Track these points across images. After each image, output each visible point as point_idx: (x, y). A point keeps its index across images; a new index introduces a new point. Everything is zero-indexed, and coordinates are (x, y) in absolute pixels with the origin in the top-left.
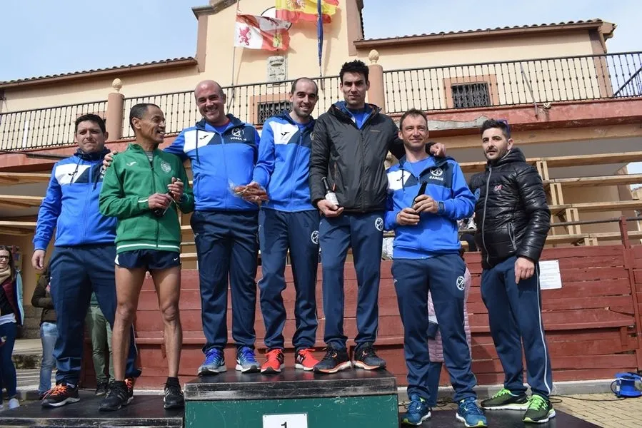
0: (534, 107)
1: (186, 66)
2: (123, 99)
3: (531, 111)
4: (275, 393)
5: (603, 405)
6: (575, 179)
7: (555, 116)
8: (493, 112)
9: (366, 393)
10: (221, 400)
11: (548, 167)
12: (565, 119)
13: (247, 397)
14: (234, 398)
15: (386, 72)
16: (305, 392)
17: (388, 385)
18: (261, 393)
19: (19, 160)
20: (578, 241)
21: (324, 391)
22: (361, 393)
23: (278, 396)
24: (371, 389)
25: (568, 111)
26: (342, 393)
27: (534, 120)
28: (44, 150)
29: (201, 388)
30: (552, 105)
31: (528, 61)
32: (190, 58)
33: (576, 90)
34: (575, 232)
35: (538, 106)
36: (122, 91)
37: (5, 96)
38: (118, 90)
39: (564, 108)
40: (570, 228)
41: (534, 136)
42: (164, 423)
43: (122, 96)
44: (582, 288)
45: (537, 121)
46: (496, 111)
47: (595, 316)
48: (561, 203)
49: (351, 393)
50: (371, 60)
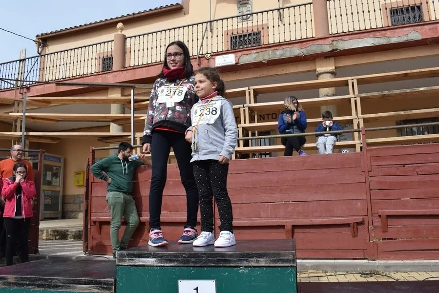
1: (176, 10)
2: (125, 38)
4: (188, 262)
8: (423, 27)
9: (267, 265)
10: (144, 266)
13: (166, 265)
14: (156, 264)
16: (214, 262)
17: (286, 258)
18: (177, 261)
19: (53, 88)
21: (229, 262)
22: (263, 264)
23: (191, 265)
24: (272, 261)
26: (246, 264)
29: (129, 255)
32: (177, 4)
36: (124, 33)
37: (47, 43)
38: (121, 32)
42: (100, 283)
43: (124, 36)
46: (426, 26)
49: (254, 264)
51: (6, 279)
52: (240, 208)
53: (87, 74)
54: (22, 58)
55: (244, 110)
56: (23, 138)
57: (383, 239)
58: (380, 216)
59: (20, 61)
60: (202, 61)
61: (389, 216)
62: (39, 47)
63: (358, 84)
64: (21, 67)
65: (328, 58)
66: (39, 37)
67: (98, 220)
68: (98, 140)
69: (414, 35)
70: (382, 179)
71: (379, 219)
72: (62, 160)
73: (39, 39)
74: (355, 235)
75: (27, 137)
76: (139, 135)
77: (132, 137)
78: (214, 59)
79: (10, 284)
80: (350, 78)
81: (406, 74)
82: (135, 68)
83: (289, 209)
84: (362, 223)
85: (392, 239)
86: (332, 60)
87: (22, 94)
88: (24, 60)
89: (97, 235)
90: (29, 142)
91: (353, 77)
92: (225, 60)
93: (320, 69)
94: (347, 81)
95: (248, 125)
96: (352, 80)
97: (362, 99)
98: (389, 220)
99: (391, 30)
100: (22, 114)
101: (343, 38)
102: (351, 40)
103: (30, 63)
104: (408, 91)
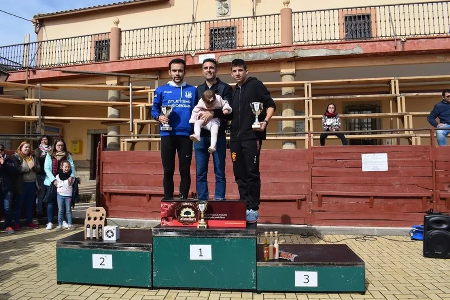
0: (394, 40)
1: (163, 2)
2: (120, 31)
3: (392, 43)
4: (196, 235)
6: (415, 94)
7: (409, 47)
8: (365, 43)
9: (241, 237)
10: (169, 236)
11: (399, 83)
12: (415, 49)
13: (183, 236)
15: (294, 13)
16: (211, 235)
17: (252, 233)
18: (189, 234)
20: (409, 138)
21: (220, 235)
24: (243, 235)
25: (418, 44)
26: (229, 236)
27: (393, 50)
28: (73, 66)
29: (160, 230)
30: (407, 39)
31: (394, 5)
33: (427, 27)
35: (397, 40)
36: (119, 26)
37: (44, 24)
38: (117, 25)
39: (416, 41)
41: (393, 60)
42: (143, 246)
43: (120, 29)
44: (401, 172)
45: (396, 51)
46: (367, 43)
47: (407, 189)
48: (404, 111)
49: (233, 236)
50: (284, 4)
53: (87, 61)
54: (26, 42)
56: (40, 121)
57: (319, 211)
58: (317, 195)
59: (25, 45)
60: (187, 58)
61: (323, 196)
62: (36, 27)
64: (25, 51)
65: (290, 63)
66: (36, 18)
67: (108, 191)
68: (102, 123)
69: (358, 49)
70: (320, 169)
71: (317, 197)
72: (60, 131)
73: (36, 20)
74: (299, 208)
75: (43, 120)
76: (136, 121)
77: (131, 122)
78: (198, 57)
81: (349, 82)
84: (305, 200)
85: (325, 211)
86: (293, 65)
87: (29, 76)
88: (28, 44)
89: (107, 203)
91: (309, 82)
93: (283, 71)
94: (304, 84)
96: (307, 83)
97: (313, 101)
98: (323, 198)
99: (341, 45)
100: (38, 100)
101: (303, 47)
102: (309, 50)
103: (34, 48)
104: (349, 97)
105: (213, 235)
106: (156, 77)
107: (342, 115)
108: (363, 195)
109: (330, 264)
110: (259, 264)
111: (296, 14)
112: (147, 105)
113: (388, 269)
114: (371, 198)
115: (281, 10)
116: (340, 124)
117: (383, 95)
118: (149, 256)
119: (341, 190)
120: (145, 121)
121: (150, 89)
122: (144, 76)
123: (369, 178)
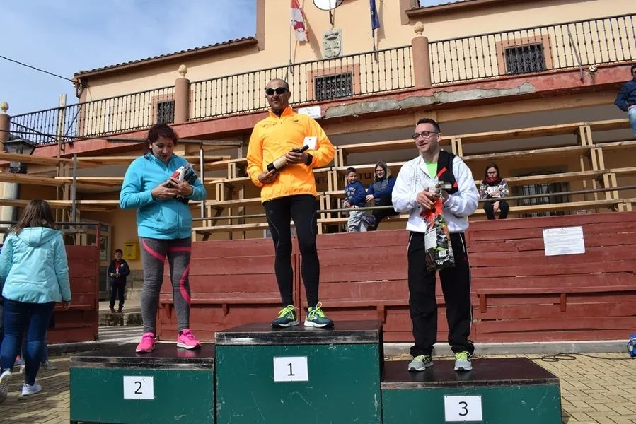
0: (578, 70)
1: (248, 45)
2: (188, 84)
3: (576, 75)
4: (283, 341)
5: (627, 364)
6: (617, 144)
7: (601, 79)
8: (536, 78)
9: (353, 342)
10: (241, 345)
11: (592, 131)
12: (612, 81)
13: (262, 343)
14: (252, 343)
15: (431, 43)
16: (306, 340)
17: (371, 335)
18: (272, 340)
19: (102, 145)
20: (613, 206)
21: (320, 340)
23: (285, 343)
24: (358, 339)
25: (615, 73)
26: (334, 341)
27: (579, 84)
28: (123, 134)
29: (227, 336)
30: (598, 68)
31: (575, 23)
32: (250, 38)
33: (626, 51)
34: (612, 197)
35: (583, 69)
36: (187, 77)
37: (88, 84)
38: (184, 76)
39: (611, 70)
40: (608, 193)
41: (580, 100)
42: (200, 362)
43: (188, 81)
44: (606, 253)
45: (583, 85)
46: (540, 77)
47: (618, 279)
48: (602, 168)
49: (342, 342)
50: (416, 31)
51: (109, 360)
52: (328, 287)
53: (143, 126)
54: (61, 106)
55: (332, 174)
56: (74, 207)
57: (483, 320)
58: (478, 295)
59: (59, 109)
61: (487, 296)
62: (77, 88)
63: (462, 143)
64: (60, 117)
65: (429, 113)
66: (78, 76)
67: (167, 302)
69: (526, 86)
70: (481, 255)
71: (478, 299)
72: (109, 229)
73: (77, 78)
75: (78, 205)
76: (210, 203)
77: (202, 205)
78: (296, 112)
79: (112, 365)
80: (454, 137)
82: (202, 121)
83: (382, 288)
85: (491, 320)
86: (434, 114)
87: (64, 150)
88: (64, 108)
89: (166, 319)
90: (81, 211)
91: (457, 136)
92: (309, 114)
94: (450, 140)
95: (336, 192)
96: (455, 139)
98: (488, 300)
99: (501, 81)
100: (72, 178)
101: (447, 89)
102: (455, 93)
103: (72, 112)
104: (517, 153)
105: (310, 340)
106: (239, 144)
107: (509, 180)
108: (551, 292)
109: (501, 383)
110: (385, 386)
111: (434, 45)
112: (226, 180)
113: (598, 397)
114: (562, 295)
115: (412, 41)
116: (508, 191)
117: (568, 148)
118: (210, 377)
119: (515, 287)
120: (223, 202)
121: (231, 159)
122: (222, 142)
123: (556, 266)
